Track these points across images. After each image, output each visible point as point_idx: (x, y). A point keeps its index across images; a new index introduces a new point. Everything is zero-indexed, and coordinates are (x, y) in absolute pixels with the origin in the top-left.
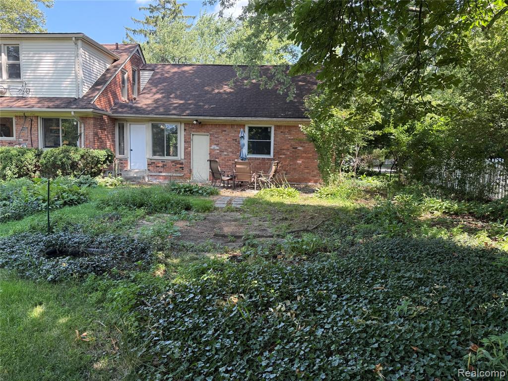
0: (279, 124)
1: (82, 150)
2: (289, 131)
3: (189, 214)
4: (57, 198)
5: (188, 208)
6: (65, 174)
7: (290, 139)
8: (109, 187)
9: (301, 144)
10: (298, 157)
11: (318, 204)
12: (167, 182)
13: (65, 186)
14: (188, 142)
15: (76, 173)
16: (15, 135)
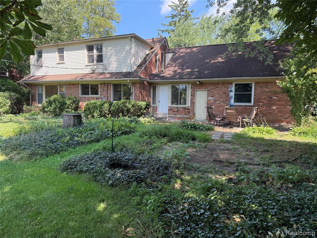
0: (258, 81)
1: (133, 102)
2: (266, 85)
3: (194, 143)
4: (118, 130)
5: (194, 139)
6: (124, 115)
7: (266, 91)
8: (147, 123)
9: (276, 95)
10: (273, 104)
11: (292, 140)
12: (180, 121)
13: (123, 123)
14: (193, 95)
15: (129, 115)
16: (99, 94)
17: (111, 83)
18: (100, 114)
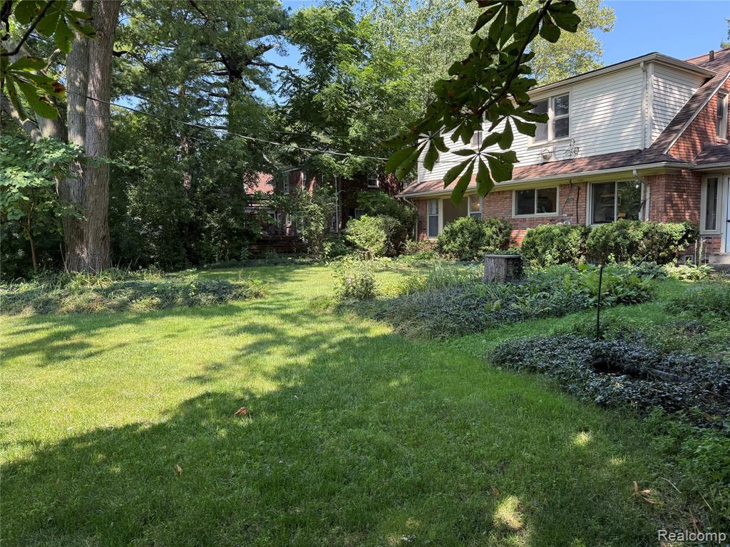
1: (646, 225)
4: (608, 293)
6: (620, 259)
8: (686, 280)
13: (619, 277)
15: (634, 258)
16: (557, 209)
17: (586, 182)
18: (559, 257)
